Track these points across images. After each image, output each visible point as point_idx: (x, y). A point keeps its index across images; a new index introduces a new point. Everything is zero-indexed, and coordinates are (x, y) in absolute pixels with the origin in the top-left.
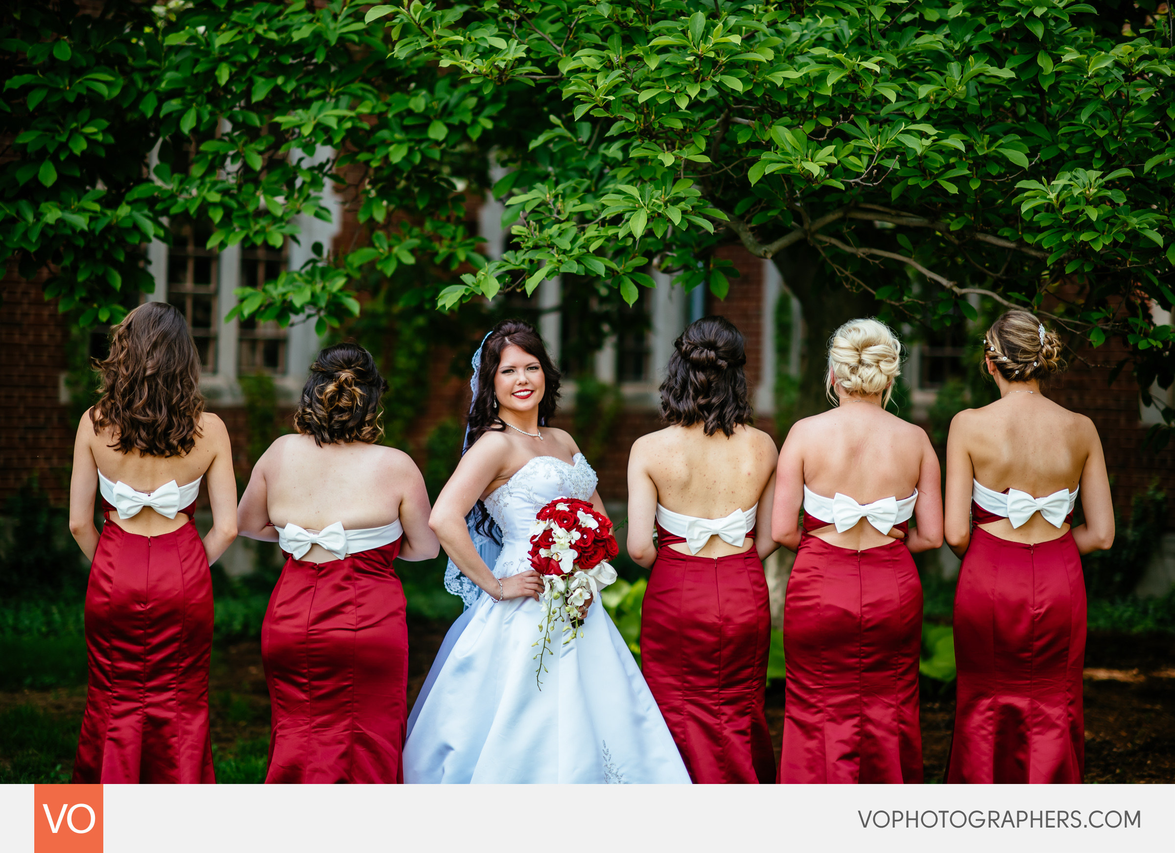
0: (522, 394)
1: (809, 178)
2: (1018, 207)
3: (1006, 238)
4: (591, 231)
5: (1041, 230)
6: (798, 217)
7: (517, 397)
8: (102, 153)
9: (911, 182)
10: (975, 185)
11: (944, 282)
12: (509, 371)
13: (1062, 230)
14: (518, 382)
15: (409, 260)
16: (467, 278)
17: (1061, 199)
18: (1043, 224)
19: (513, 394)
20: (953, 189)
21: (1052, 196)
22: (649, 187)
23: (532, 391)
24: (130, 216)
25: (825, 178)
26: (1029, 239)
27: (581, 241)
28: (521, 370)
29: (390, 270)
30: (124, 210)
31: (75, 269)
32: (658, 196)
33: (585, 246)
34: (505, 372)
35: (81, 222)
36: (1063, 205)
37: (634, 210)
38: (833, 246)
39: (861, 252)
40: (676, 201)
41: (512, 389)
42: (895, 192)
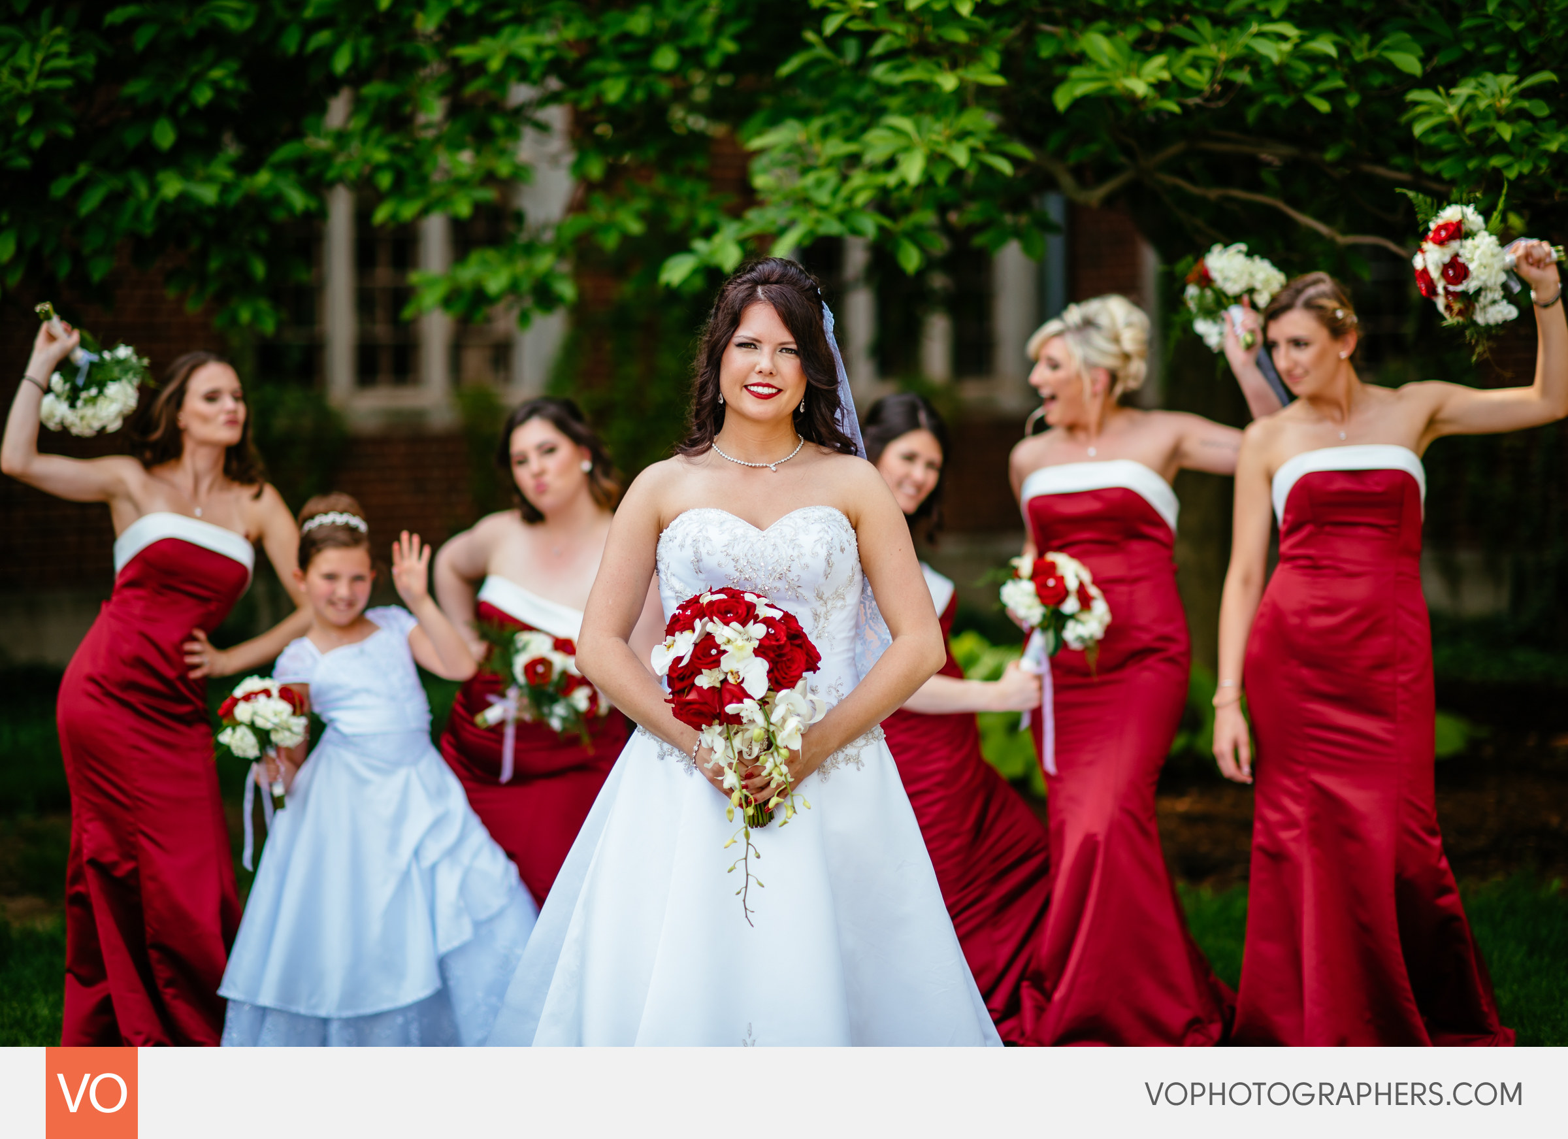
0: (760, 390)
1: (1132, 100)
2: (1409, 125)
3: (1398, 168)
4: (858, 178)
5: (1443, 155)
6: (1128, 152)
7: (752, 393)
8: (234, 104)
9: (1268, 99)
10: (1352, 101)
11: (1322, 228)
12: (750, 345)
13: (1469, 155)
14: (757, 369)
15: (635, 227)
16: (700, 245)
17: (1465, 113)
18: (1446, 147)
19: (746, 387)
20: (1324, 106)
21: (1452, 110)
22: (927, 120)
23: (780, 391)
24: (270, 185)
25: (1154, 99)
26: (1428, 168)
27: (845, 191)
28: (766, 349)
29: (610, 241)
30: (263, 178)
31: (203, 256)
32: (937, 131)
33: (849, 199)
34: (741, 345)
35: (209, 194)
36: (1467, 120)
37: (907, 149)
38: (1177, 189)
39: (1213, 194)
40: (962, 136)
41: (746, 377)
42: (1252, 114)
